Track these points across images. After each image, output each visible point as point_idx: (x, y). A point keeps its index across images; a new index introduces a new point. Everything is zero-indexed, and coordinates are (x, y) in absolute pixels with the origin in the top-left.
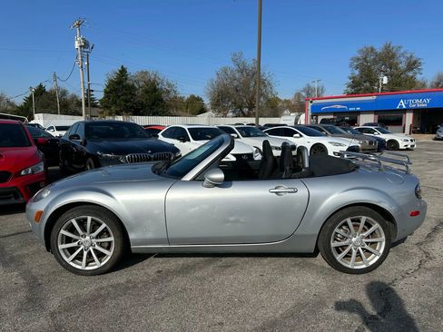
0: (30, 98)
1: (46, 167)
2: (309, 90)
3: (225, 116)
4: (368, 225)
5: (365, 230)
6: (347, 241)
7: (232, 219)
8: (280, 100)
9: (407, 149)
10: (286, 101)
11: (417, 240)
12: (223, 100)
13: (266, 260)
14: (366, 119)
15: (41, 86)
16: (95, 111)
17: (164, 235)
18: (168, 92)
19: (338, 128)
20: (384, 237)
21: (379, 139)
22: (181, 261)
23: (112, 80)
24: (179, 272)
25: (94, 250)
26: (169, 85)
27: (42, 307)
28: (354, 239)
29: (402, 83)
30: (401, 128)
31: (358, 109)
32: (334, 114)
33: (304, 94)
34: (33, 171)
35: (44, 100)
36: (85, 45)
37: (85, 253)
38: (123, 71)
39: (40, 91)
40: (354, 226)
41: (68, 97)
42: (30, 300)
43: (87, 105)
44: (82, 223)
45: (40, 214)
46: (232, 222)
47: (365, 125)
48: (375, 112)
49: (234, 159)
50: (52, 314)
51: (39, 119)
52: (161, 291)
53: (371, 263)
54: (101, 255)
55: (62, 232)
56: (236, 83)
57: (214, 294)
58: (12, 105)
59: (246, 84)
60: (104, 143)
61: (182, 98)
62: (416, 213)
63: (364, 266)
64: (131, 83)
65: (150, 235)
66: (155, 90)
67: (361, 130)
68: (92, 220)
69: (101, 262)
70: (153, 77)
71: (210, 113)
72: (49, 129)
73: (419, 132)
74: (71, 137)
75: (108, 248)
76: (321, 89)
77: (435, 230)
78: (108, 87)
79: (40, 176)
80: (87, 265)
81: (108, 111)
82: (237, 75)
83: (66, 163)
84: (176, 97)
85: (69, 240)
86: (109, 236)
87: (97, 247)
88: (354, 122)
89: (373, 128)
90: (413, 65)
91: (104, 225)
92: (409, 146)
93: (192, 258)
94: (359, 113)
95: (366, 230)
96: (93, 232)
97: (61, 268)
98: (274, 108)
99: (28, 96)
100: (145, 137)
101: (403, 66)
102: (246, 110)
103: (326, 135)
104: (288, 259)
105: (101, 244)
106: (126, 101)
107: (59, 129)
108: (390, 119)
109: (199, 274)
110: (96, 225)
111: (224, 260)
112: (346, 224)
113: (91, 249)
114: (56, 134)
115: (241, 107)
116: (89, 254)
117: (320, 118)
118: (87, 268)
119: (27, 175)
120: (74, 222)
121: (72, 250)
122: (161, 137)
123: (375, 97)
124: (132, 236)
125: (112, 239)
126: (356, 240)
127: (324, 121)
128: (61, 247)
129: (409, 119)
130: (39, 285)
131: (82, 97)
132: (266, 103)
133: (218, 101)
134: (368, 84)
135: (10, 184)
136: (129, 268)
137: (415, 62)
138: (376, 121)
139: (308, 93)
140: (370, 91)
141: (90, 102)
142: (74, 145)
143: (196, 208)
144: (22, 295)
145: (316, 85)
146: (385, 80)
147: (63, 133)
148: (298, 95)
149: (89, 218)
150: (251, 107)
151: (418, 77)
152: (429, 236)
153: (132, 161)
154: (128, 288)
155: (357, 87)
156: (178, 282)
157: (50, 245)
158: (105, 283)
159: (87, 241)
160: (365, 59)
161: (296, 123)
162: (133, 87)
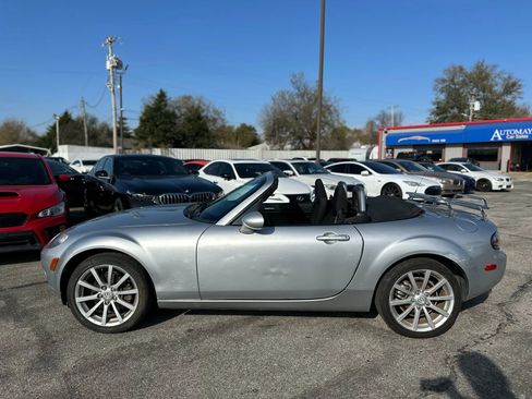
0: (54, 128)
1: (67, 208)
2: (384, 118)
3: (282, 148)
4: (434, 280)
5: (429, 286)
6: (409, 299)
7: (273, 270)
8: (349, 130)
9: (503, 190)
10: (356, 131)
11: (499, 300)
12: (280, 129)
13: (315, 320)
14: (452, 154)
15: (66, 113)
16: (128, 142)
17: (195, 288)
18: (215, 120)
19: (417, 165)
20: (452, 295)
21: (466, 178)
22: (216, 319)
23: (148, 107)
24: (213, 332)
25: (116, 303)
26: (216, 112)
27: (55, 367)
28: (417, 297)
29: (497, 109)
30: (496, 164)
31: (443, 141)
32: (414, 146)
33: (378, 123)
34: (52, 213)
35: (71, 129)
36: (119, 65)
37: (106, 307)
38: (162, 96)
39: (65, 119)
40: (417, 281)
41: (98, 125)
42: (42, 359)
43: (118, 135)
44: (102, 273)
45: (56, 261)
46: (273, 274)
47: (452, 160)
48: (464, 145)
49: (287, 200)
50: (66, 375)
51: (64, 152)
52: (190, 352)
53: (437, 326)
54: (123, 310)
55: (80, 282)
56: (295, 110)
57: (251, 357)
58: (33, 135)
59: (308, 111)
60: (135, 181)
61: (231, 128)
62: (493, 267)
63: (429, 329)
64: (171, 110)
65: (179, 288)
66: (200, 118)
67: (446, 167)
68: (114, 269)
69: (123, 318)
70: (197, 102)
71: (264, 144)
72: (74, 164)
73: (518, 170)
74: (98, 174)
75: (132, 302)
76: (398, 117)
77: (523, 288)
78: (144, 114)
79: (59, 219)
80: (107, 321)
81: (144, 143)
82: (297, 100)
83: (92, 203)
84: (224, 126)
85: (87, 292)
86: (133, 288)
87: (119, 301)
88: (438, 156)
89: (460, 164)
90: (511, 87)
91: (127, 276)
92: (504, 187)
93: (229, 317)
94: (444, 146)
95: (431, 286)
96: (115, 283)
97: (79, 324)
98: (342, 140)
99: (52, 124)
100: (182, 174)
101: (499, 89)
102: (307, 142)
103: (402, 172)
104: (341, 320)
105: (123, 297)
106: (165, 131)
107: (86, 163)
108: (482, 153)
109: (235, 334)
110: (117, 275)
111: (266, 318)
112: (407, 279)
113: (112, 302)
114: (81, 169)
115: (301, 138)
116: (110, 308)
117: (397, 152)
118: (108, 325)
119: (45, 217)
120: (93, 271)
121: (91, 304)
122: (202, 174)
123: (463, 127)
124: (158, 289)
125: (135, 291)
126: (420, 298)
127: (401, 155)
128: (78, 300)
129: (506, 153)
130: (53, 342)
131: (114, 126)
132: (332, 134)
133: (274, 130)
134: (456, 110)
135: (25, 227)
136: (156, 326)
137: (514, 85)
138: (466, 156)
139: (383, 122)
140: (458, 119)
141: (123, 133)
142: (101, 183)
143: (232, 258)
144: (33, 353)
145: (392, 112)
146: (477, 106)
147: (90, 168)
148: (371, 124)
149: (110, 267)
150: (313, 138)
151: (518, 103)
152: (515, 295)
153: (166, 201)
154: (152, 348)
155: (442, 114)
156: (211, 343)
157: (66, 298)
158: (127, 343)
159: (108, 294)
160: (452, 80)
161: (367, 157)
162: (174, 114)
